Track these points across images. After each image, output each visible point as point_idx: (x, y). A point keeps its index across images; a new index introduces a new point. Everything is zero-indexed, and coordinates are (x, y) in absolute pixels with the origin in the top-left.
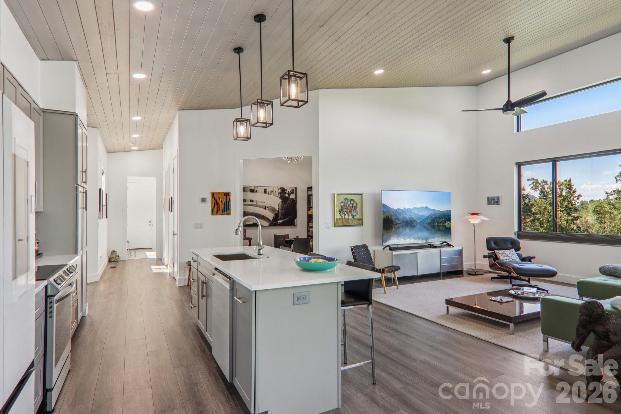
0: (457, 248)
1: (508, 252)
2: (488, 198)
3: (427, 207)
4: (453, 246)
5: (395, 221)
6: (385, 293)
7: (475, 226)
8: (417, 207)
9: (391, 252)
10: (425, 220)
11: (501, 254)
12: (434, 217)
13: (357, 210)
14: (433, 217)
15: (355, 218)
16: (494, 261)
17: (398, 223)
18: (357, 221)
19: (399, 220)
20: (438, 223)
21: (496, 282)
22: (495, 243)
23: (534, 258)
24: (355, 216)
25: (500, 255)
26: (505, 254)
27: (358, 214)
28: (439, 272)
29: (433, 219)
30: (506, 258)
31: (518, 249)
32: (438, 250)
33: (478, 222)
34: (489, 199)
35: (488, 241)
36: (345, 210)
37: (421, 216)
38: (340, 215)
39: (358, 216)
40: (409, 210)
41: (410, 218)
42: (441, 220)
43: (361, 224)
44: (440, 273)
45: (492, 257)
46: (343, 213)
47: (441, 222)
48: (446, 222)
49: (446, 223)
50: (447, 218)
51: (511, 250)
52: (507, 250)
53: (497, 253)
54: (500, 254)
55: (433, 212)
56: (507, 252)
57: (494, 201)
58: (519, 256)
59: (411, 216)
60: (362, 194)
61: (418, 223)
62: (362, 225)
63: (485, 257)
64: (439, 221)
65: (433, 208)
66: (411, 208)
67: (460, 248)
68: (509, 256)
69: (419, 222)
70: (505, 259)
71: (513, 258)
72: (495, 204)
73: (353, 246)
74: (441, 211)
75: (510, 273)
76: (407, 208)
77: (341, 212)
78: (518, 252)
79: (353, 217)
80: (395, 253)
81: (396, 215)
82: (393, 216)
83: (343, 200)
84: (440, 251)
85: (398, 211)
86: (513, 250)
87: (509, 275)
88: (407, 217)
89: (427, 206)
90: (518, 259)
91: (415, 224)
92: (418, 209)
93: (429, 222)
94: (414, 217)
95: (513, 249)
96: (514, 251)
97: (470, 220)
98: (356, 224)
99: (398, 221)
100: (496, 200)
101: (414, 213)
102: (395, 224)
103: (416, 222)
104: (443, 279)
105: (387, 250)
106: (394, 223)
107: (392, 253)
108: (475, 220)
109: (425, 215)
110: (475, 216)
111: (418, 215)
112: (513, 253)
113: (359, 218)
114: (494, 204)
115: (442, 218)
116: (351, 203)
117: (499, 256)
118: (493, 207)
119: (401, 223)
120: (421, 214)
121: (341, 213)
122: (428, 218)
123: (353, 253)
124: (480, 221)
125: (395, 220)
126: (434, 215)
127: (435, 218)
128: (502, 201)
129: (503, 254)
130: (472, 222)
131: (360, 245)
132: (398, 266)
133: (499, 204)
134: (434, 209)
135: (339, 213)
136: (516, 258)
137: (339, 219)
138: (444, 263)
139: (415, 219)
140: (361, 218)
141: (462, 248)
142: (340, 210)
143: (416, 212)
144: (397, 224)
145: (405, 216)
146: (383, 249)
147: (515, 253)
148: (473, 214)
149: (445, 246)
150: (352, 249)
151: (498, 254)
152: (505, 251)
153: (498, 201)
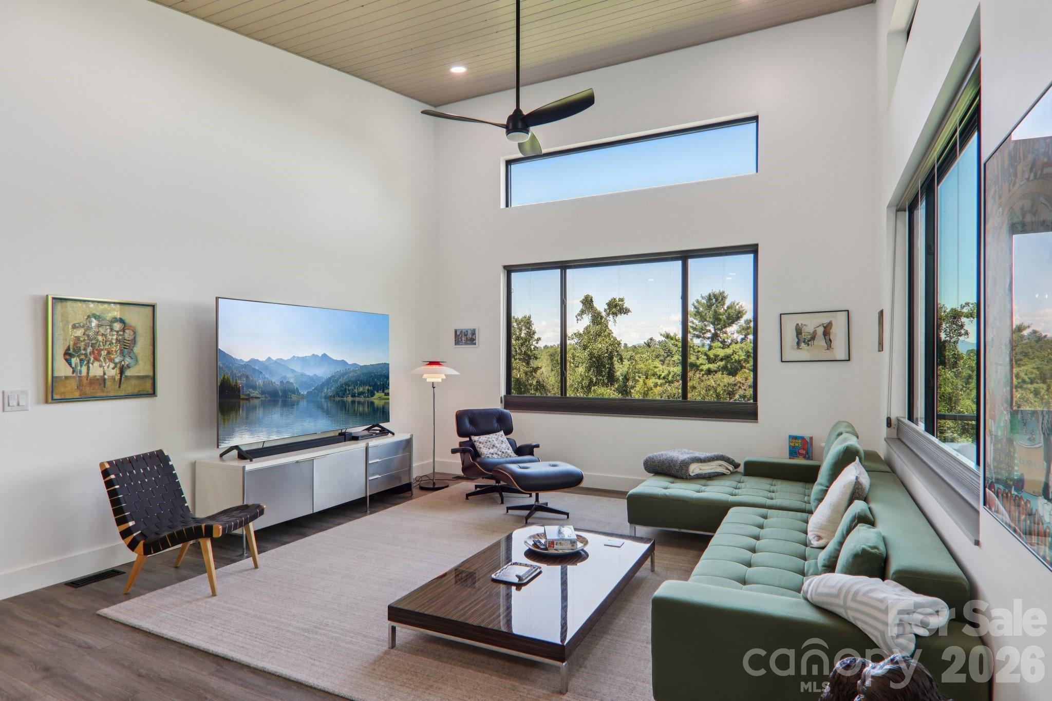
0: (401, 436)
1: (493, 439)
2: (456, 331)
3: (324, 356)
4: (393, 434)
5: (246, 391)
6: (214, 594)
7: (434, 388)
8: (301, 356)
9: (241, 463)
10: (320, 388)
11: (483, 443)
12: (343, 380)
13: (137, 349)
14: (341, 380)
15: (128, 373)
16: (472, 460)
17: (252, 397)
18: (134, 382)
19: (254, 388)
20: (353, 396)
21: (477, 504)
22: (472, 422)
23: (537, 446)
24: (128, 367)
25: (481, 446)
26: (489, 443)
27: (140, 362)
28: (363, 495)
29: (341, 386)
30: (492, 451)
31: (508, 431)
32: (361, 445)
33: (440, 380)
34: (458, 333)
35: (460, 417)
36: (89, 349)
37: (311, 378)
38: (70, 364)
39: (140, 369)
40: (279, 363)
41: (282, 382)
42: (361, 389)
43: (151, 391)
44: (365, 498)
45: (469, 451)
46: (81, 360)
47: (360, 394)
48: (373, 395)
49: (375, 397)
50: (376, 384)
51: (498, 433)
52: (491, 435)
53: (475, 441)
54: (480, 443)
55: (340, 369)
56: (492, 437)
57: (466, 338)
58: (512, 443)
59: (285, 377)
60: (153, 306)
61: (303, 397)
62: (153, 393)
63: (454, 451)
64: (356, 391)
65: (339, 359)
66: (286, 359)
67: (407, 436)
68: (497, 447)
69: (305, 393)
70: (490, 453)
71: (503, 450)
72: (468, 344)
73: (110, 463)
74: (362, 365)
75: (498, 482)
76: (274, 358)
77: (71, 356)
78: (509, 436)
79: (122, 372)
80: (250, 466)
81: (247, 377)
82: (240, 378)
83: (80, 318)
84: (367, 449)
85: (251, 366)
86: (502, 433)
87: (497, 484)
88: (276, 380)
89: (325, 354)
90: (510, 451)
91: (294, 398)
92: (304, 360)
93: (330, 394)
94: (292, 381)
95: (501, 430)
96: (504, 435)
97: (425, 376)
98: (130, 391)
99: (251, 390)
100: (470, 336)
101: (293, 371)
102: (243, 399)
103: (299, 394)
104: (371, 513)
105: (233, 459)
106: (242, 396)
107: (244, 468)
108: (435, 376)
109: (319, 376)
110: (435, 367)
111: (302, 375)
112: (502, 439)
113: (142, 374)
114: (466, 344)
115: (363, 383)
116: (112, 330)
117: (480, 448)
118: (465, 349)
119: (259, 396)
120: (311, 372)
121: (74, 361)
122: (328, 382)
123: (109, 484)
124: (444, 377)
125: (245, 388)
126: (343, 375)
127: (347, 384)
128: (480, 338)
129: (486, 442)
130: (428, 380)
131: (138, 456)
132: (259, 506)
133: (475, 344)
134: (343, 362)
135: (67, 360)
136: (508, 449)
137: (67, 378)
138: (373, 475)
139: (296, 386)
140: (151, 374)
141: (412, 436)
142: (68, 349)
143: (298, 369)
144: (249, 398)
145: (270, 379)
146: (221, 455)
147: (504, 438)
148: (432, 363)
149: (377, 434)
150: (105, 473)
151: (477, 444)
152: (488, 436)
153: (473, 337)
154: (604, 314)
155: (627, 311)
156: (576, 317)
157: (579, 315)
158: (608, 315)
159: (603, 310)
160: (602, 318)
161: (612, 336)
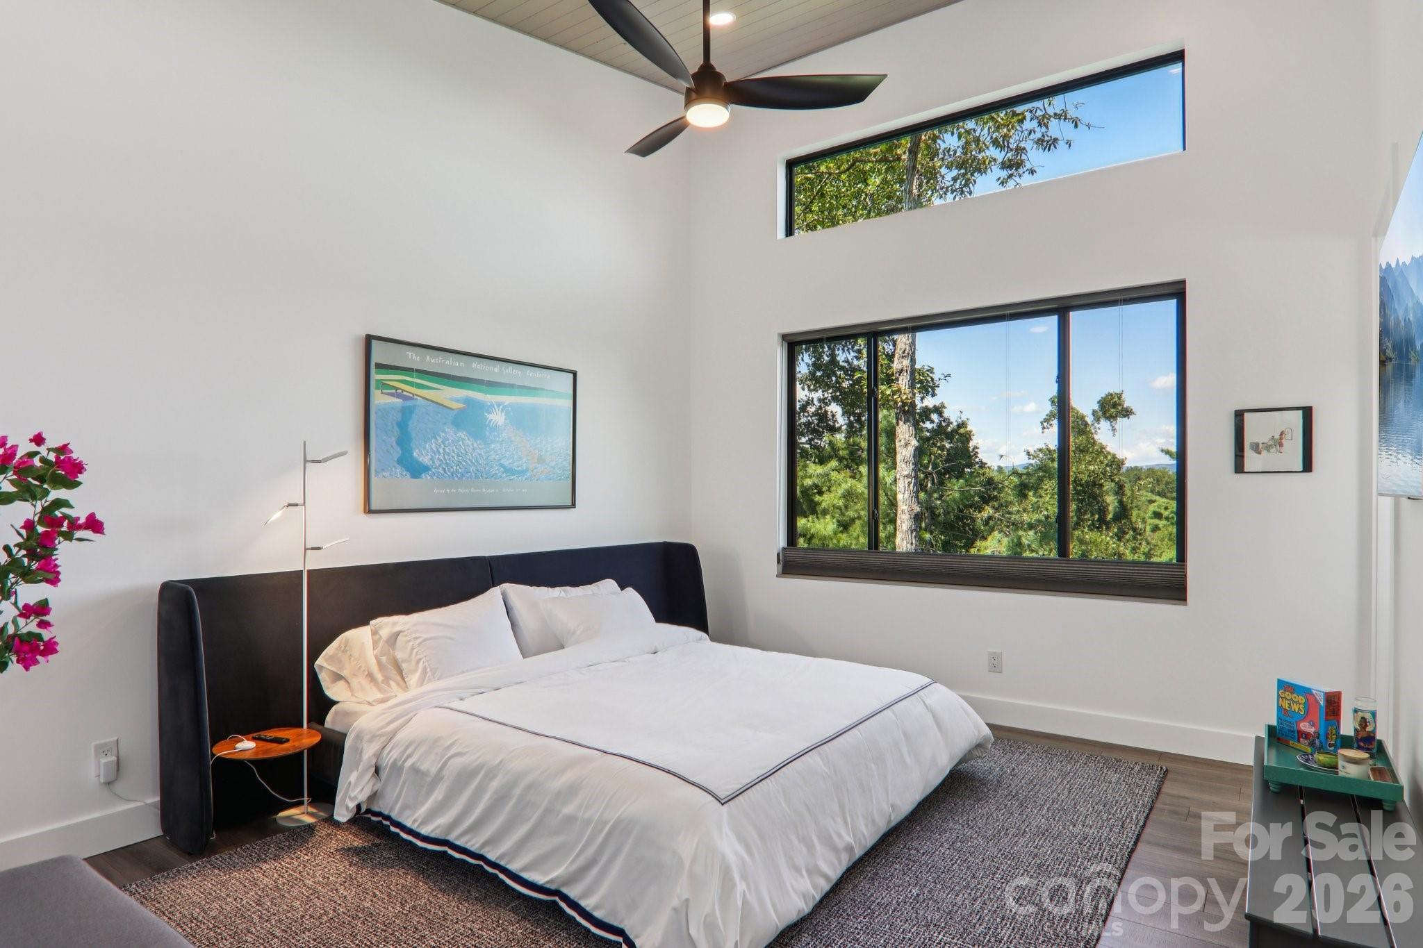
154: (1089, 419)
155: (1127, 413)
156: (1042, 424)
157: (1046, 420)
158: (1097, 420)
159: (1091, 412)
160: (1086, 424)
161: (1109, 453)
